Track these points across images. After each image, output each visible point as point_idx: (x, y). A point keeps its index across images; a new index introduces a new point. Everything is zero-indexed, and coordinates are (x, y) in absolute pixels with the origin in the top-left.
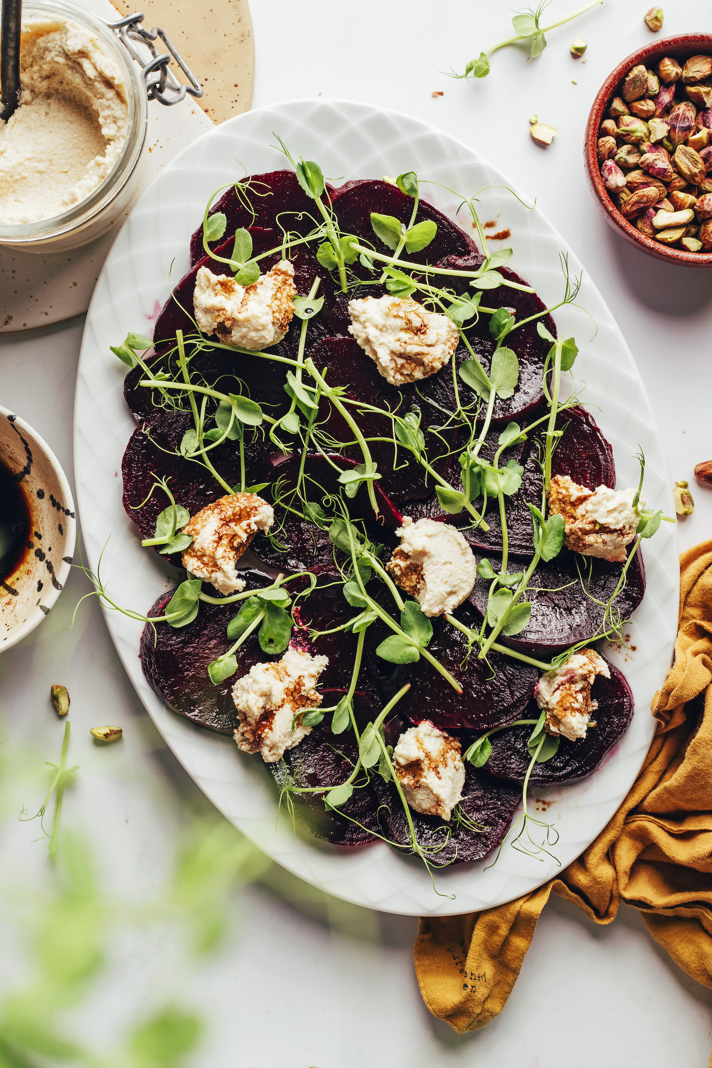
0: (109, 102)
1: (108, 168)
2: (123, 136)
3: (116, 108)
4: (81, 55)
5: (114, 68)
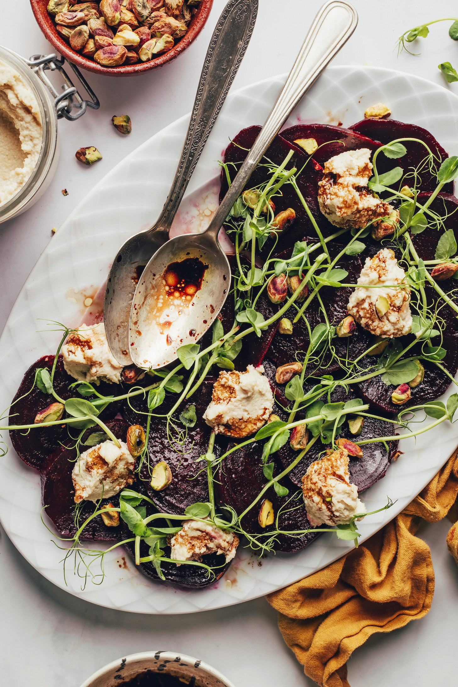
0: (28, 125)
1: (25, 177)
2: (37, 152)
3: (32, 130)
4: (6, 87)
5: (32, 99)
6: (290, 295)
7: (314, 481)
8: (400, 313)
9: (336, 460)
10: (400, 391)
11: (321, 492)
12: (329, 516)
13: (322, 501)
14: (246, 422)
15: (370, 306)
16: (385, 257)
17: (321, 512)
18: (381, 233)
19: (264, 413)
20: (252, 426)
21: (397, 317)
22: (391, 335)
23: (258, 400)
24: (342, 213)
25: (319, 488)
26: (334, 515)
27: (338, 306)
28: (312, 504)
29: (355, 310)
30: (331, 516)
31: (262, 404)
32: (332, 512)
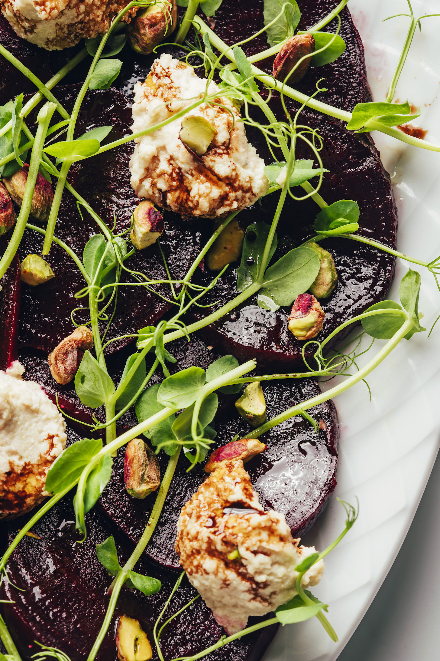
6: (17, 209)
7: (193, 533)
8: (232, 155)
9: (222, 478)
10: (299, 312)
11: (213, 547)
12: (249, 591)
13: (222, 565)
14: (22, 475)
15: (170, 164)
16: (165, 68)
17: (231, 587)
18: (148, 33)
19: (52, 446)
20: (37, 480)
21: (229, 164)
22: (232, 203)
23: (30, 425)
24: (48, 10)
25: (206, 540)
26: (257, 584)
27: (119, 198)
28: (207, 579)
29: (147, 184)
30: (253, 589)
31: (41, 432)
32: (251, 580)
